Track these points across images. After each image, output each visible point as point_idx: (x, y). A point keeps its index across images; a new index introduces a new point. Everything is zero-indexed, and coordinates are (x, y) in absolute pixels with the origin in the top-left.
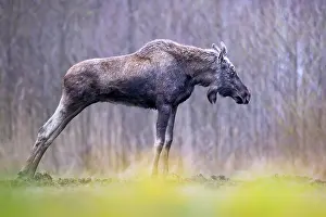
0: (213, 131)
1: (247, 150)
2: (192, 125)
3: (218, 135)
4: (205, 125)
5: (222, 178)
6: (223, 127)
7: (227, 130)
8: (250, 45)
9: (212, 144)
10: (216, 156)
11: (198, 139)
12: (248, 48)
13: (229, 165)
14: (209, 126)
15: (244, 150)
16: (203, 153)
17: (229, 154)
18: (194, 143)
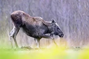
0: (76, 33)
1: (87, 39)
2: (70, 32)
3: (77, 34)
4: (74, 31)
5: (79, 48)
6: (79, 32)
7: (80, 33)
8: (87, 6)
9: (76, 37)
10: (77, 41)
11: (71, 36)
12: (87, 7)
13: (81, 43)
14: (75, 32)
15: (86, 39)
16: (73, 40)
17: (81, 40)
18: (70, 37)
